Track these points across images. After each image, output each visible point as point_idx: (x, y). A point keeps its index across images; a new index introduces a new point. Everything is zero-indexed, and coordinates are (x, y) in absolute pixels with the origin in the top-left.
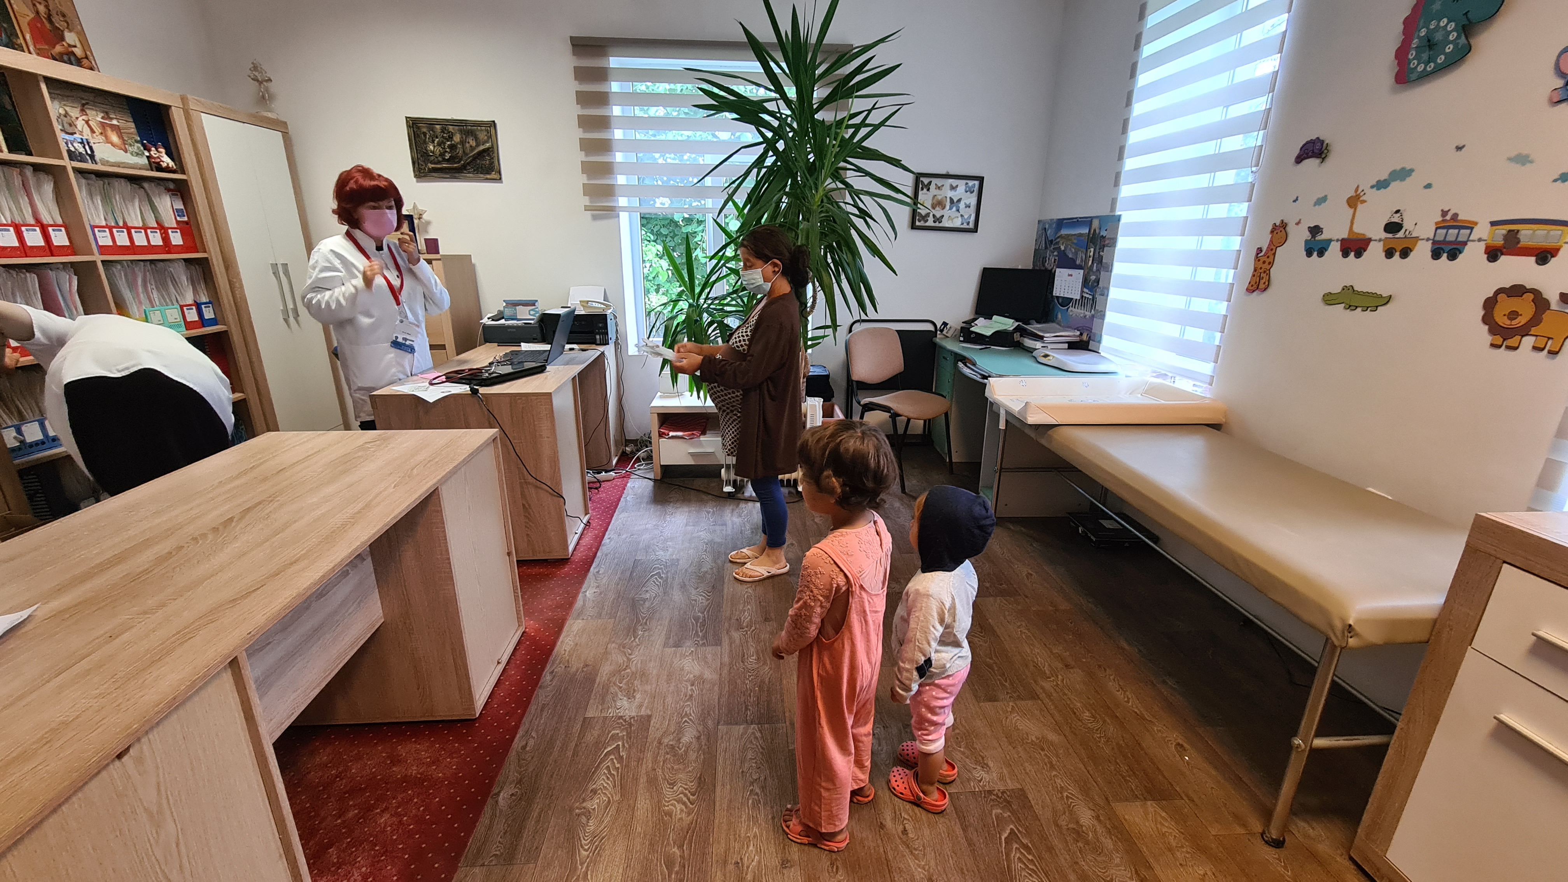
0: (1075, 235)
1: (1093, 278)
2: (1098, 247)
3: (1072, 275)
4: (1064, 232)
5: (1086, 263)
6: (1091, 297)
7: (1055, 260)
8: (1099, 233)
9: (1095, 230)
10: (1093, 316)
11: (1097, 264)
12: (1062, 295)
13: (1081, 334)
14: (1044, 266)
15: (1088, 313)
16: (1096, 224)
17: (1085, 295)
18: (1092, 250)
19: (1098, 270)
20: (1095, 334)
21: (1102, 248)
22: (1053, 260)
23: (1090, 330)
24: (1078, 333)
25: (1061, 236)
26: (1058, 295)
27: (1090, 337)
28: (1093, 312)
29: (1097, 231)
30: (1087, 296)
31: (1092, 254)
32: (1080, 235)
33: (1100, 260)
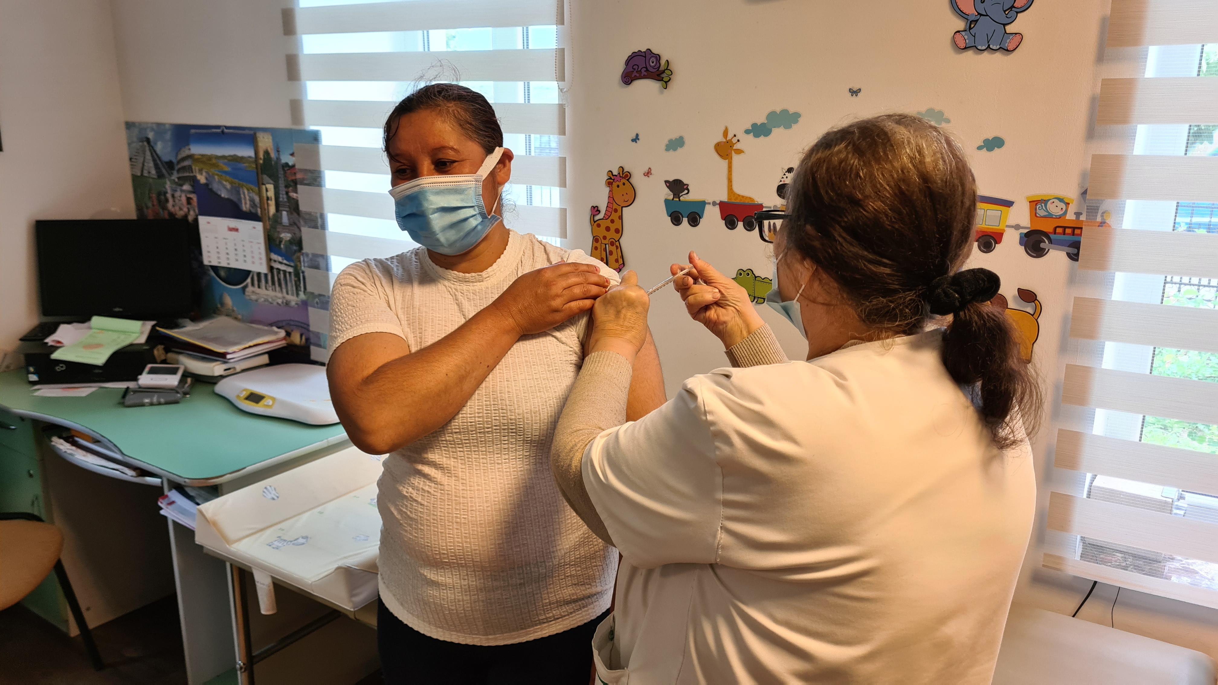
0: (224, 157)
1: (286, 236)
2: (282, 183)
3: (236, 230)
4: (197, 149)
5: (265, 210)
6: (290, 270)
7: (189, 200)
8: (278, 159)
9: (267, 153)
10: (305, 304)
11: (290, 213)
12: (224, 264)
13: (288, 334)
14: (164, 208)
15: (293, 299)
16: (265, 142)
17: (276, 265)
18: (271, 187)
19: (294, 224)
20: (317, 335)
21: (294, 184)
22: (184, 199)
23: (304, 327)
24: (282, 333)
25: (190, 157)
26: (215, 263)
27: (307, 340)
28: (302, 296)
29: (273, 155)
30: (282, 267)
31: (271, 194)
32: (235, 159)
33: (294, 207)
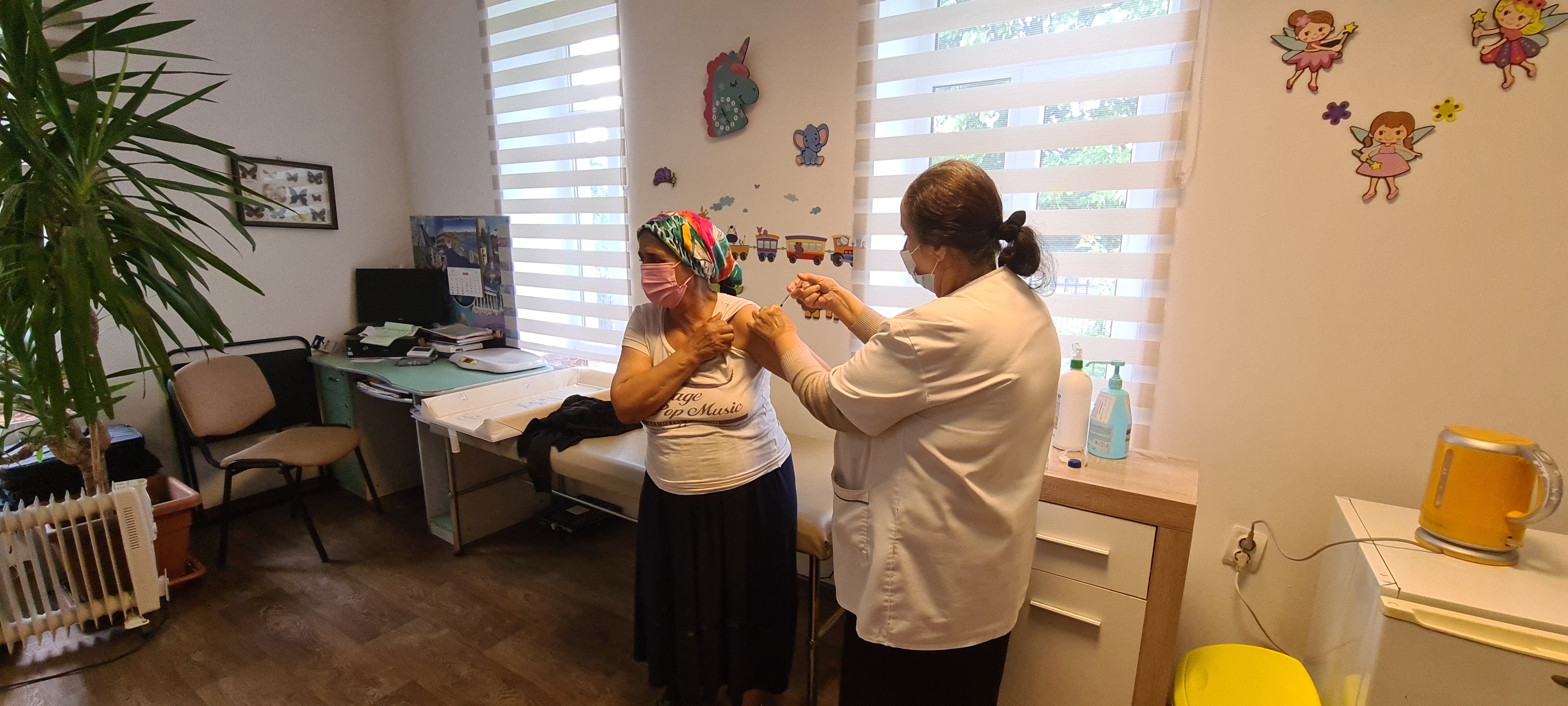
0: (460, 233)
1: (493, 276)
2: (490, 246)
3: (467, 274)
4: (446, 230)
5: (481, 261)
6: (495, 295)
7: (443, 259)
8: (489, 233)
9: (483, 230)
10: (503, 314)
11: (495, 263)
12: (461, 294)
13: (494, 332)
14: (430, 264)
15: (496, 311)
16: (482, 224)
17: (488, 293)
18: (485, 249)
19: (497, 269)
20: (509, 331)
21: (496, 247)
22: (440, 258)
23: (502, 327)
24: (490, 331)
25: (444, 234)
26: (455, 294)
27: (504, 334)
28: (501, 309)
29: (486, 231)
30: (491, 294)
31: (485, 253)
32: (466, 234)
33: (497, 259)
